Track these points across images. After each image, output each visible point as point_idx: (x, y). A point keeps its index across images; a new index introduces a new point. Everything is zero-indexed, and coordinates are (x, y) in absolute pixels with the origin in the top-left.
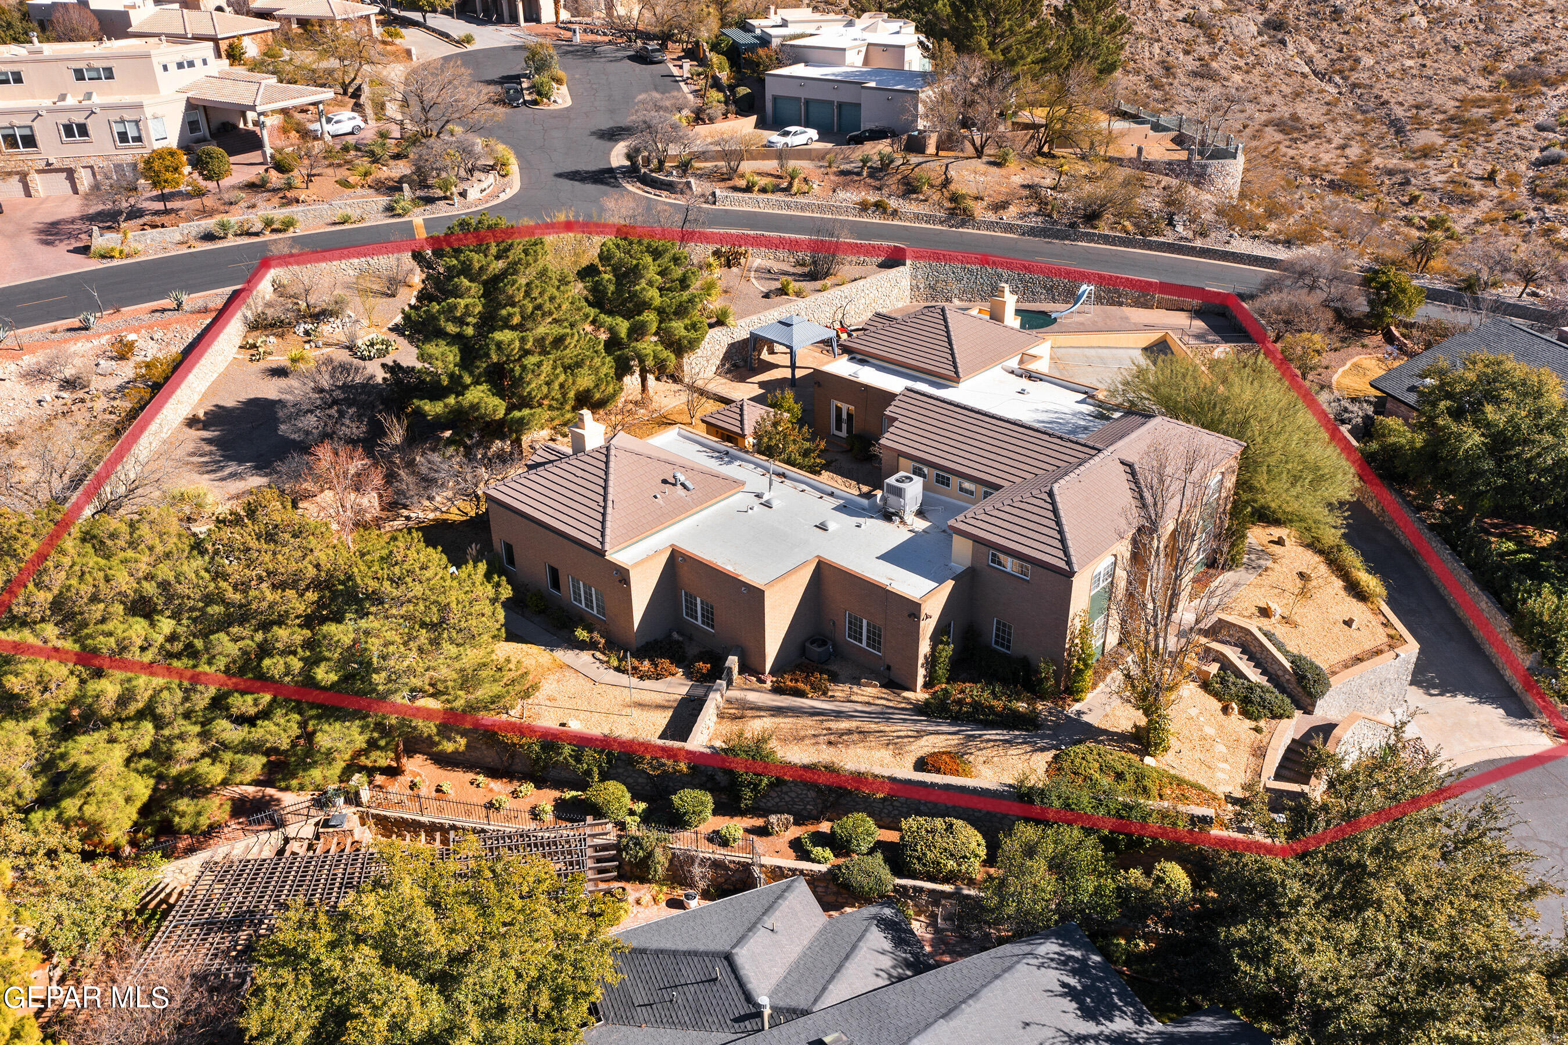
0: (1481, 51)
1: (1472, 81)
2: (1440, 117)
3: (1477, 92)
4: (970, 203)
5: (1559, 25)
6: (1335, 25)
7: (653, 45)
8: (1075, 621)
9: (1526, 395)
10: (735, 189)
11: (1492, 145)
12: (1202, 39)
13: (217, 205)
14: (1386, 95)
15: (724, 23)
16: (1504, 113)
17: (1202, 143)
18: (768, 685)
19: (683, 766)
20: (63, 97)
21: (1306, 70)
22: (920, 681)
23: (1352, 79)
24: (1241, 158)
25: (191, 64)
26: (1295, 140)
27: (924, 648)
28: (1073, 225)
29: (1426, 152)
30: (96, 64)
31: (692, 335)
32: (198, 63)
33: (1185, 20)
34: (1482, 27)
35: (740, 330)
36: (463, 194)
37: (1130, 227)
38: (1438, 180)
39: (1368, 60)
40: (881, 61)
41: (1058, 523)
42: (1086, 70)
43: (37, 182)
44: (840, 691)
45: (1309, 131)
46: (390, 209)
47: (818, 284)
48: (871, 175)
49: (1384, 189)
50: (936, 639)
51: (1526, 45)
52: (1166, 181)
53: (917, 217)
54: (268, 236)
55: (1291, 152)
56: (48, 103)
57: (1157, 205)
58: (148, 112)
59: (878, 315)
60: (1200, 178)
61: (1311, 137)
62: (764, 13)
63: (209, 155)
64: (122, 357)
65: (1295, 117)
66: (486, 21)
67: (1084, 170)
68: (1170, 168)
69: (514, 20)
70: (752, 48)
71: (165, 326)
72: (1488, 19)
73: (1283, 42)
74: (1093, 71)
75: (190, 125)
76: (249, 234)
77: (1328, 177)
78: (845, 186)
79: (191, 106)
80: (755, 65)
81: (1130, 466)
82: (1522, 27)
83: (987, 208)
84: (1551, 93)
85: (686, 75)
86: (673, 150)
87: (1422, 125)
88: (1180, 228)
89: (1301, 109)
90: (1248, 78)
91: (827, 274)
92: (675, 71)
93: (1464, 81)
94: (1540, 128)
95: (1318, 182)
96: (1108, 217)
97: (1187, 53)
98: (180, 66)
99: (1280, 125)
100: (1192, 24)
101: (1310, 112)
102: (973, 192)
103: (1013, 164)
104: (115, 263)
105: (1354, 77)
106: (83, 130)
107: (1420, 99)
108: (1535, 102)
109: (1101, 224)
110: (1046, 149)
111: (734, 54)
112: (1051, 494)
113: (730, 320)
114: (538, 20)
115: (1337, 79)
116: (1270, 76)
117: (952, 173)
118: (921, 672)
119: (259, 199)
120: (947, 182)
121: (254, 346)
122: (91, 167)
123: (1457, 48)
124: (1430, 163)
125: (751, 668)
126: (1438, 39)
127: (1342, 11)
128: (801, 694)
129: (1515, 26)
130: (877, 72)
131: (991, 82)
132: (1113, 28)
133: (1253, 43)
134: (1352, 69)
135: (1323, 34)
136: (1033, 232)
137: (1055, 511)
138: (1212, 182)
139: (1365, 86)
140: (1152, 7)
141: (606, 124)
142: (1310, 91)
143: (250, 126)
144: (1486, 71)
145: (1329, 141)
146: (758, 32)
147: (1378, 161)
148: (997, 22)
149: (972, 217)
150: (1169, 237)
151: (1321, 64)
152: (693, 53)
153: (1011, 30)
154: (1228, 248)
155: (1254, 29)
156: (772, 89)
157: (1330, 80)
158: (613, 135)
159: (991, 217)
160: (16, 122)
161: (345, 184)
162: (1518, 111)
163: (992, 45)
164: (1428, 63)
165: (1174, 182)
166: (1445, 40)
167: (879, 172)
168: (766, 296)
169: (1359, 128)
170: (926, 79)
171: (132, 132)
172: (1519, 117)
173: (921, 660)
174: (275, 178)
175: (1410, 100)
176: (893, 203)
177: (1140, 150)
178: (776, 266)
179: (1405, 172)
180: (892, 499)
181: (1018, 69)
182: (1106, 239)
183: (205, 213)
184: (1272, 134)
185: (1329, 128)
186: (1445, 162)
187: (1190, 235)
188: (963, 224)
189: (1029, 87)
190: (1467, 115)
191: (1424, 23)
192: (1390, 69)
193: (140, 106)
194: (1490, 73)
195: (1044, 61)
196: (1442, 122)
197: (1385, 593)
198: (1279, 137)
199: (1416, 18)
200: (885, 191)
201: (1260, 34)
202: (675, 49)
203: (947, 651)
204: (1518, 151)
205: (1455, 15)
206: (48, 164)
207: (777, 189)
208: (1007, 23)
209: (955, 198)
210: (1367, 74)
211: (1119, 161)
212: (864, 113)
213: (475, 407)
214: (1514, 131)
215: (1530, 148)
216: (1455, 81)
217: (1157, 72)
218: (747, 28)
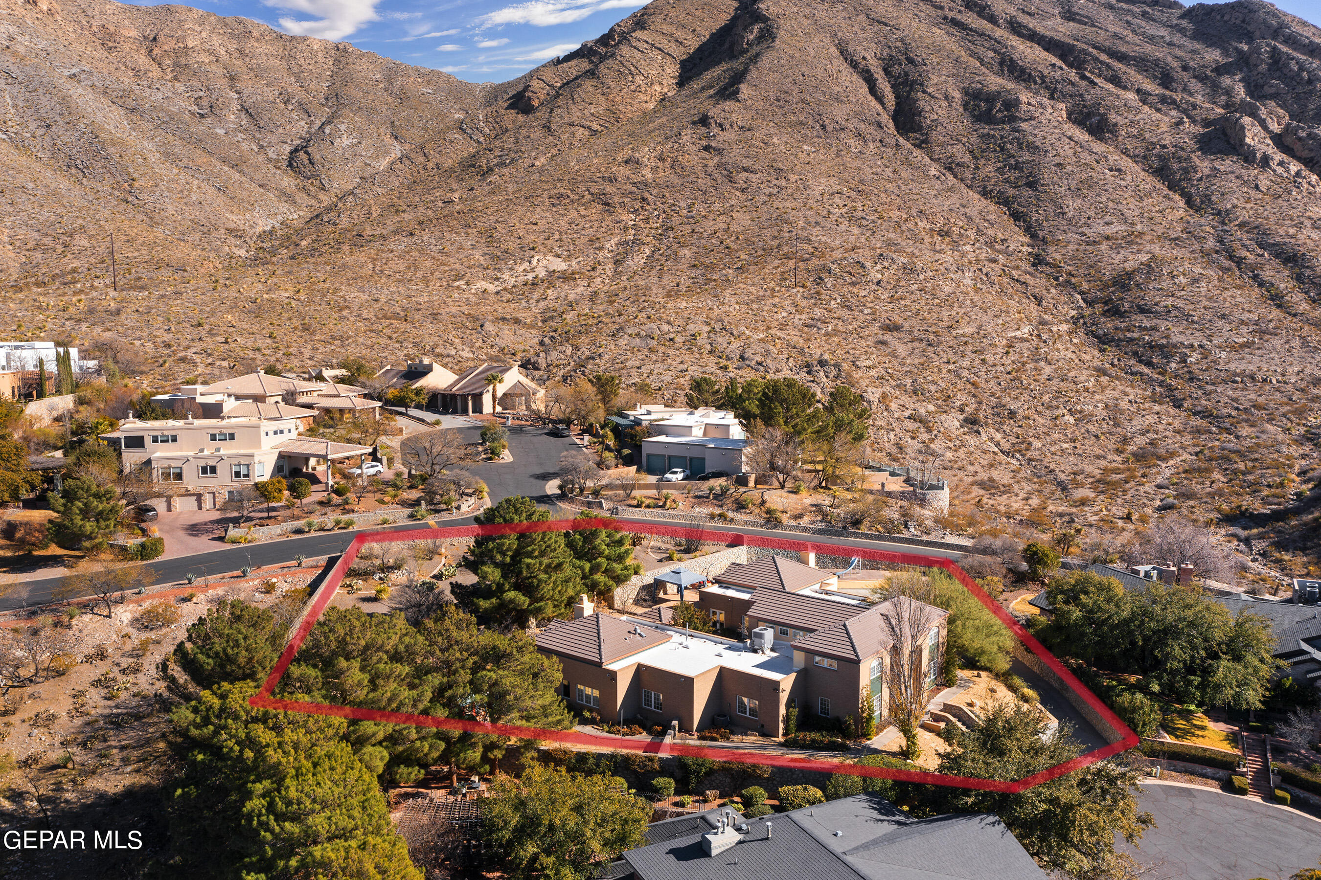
0: (1113, 439)
1: (1109, 457)
2: (1092, 480)
3: (1114, 464)
4: (779, 514)
5: (1164, 422)
6: (1012, 422)
7: (560, 426)
8: (863, 693)
9: (1103, 590)
10: (630, 506)
11: (1128, 497)
12: (922, 430)
13: (300, 514)
14: (1052, 466)
15: (609, 412)
16: (1133, 477)
17: (922, 481)
18: (696, 737)
19: (656, 766)
20: (202, 450)
21: (996, 449)
22: (781, 731)
23: (1028, 456)
24: (947, 490)
25: (282, 432)
26: (993, 494)
27: (782, 711)
28: (844, 528)
29: (1083, 502)
30: (224, 431)
31: (625, 572)
32: (286, 431)
33: (909, 418)
34: (1111, 423)
35: (648, 578)
36: (458, 508)
37: (881, 529)
38: (1093, 519)
39: (1037, 444)
40: (717, 434)
41: (850, 638)
42: (844, 437)
43: (177, 503)
44: (736, 738)
45: (1002, 489)
46: (412, 516)
47: (691, 555)
48: (715, 498)
49: (1058, 525)
50: (788, 705)
51: (1143, 435)
52: (900, 503)
53: (746, 523)
54: (337, 531)
55: (991, 502)
56: (192, 453)
57: (897, 516)
58: (256, 459)
59: (734, 564)
60: (923, 502)
61: (1004, 493)
62: (634, 407)
63: (300, 483)
64: (268, 592)
65: (991, 480)
66: (445, 412)
67: (849, 496)
68: (903, 495)
69: (465, 412)
70: (632, 427)
71: (294, 574)
72: (1115, 418)
73: (978, 432)
74: (849, 437)
75: (278, 469)
76: (323, 530)
77: (1018, 518)
78: (699, 504)
79: (281, 456)
80: (633, 437)
81: (887, 616)
82: (1138, 423)
83: (790, 518)
84: (1164, 465)
85: (586, 443)
86: (590, 484)
87: (1079, 485)
88: (912, 529)
89: (995, 474)
90: (956, 455)
91: (696, 550)
92: (578, 441)
93: (1105, 458)
94: (1159, 487)
95: (1012, 521)
96: (866, 522)
97: (913, 438)
98: (275, 433)
99: (982, 485)
100: (915, 420)
101: (1001, 476)
102: (781, 508)
103: (804, 493)
104: (241, 545)
105: (1029, 454)
106: (213, 470)
107: (1075, 468)
108: (1154, 470)
109: (862, 527)
110: (824, 484)
111: (617, 431)
112: (845, 626)
113: (642, 572)
114: (481, 412)
115: (1018, 455)
116: (971, 453)
117: (766, 497)
118: (781, 726)
119: (327, 509)
120: (763, 503)
121: (350, 586)
122: (214, 493)
123: (1096, 436)
124: (1087, 509)
125: (685, 728)
126: (1083, 430)
127: (1016, 413)
128: (715, 740)
129: (1134, 422)
130: (713, 440)
131: (787, 443)
132: (860, 416)
133: (958, 432)
134: (1027, 450)
135: (1005, 427)
136: (820, 532)
137: (848, 633)
138: (930, 504)
139: (1037, 460)
140: (886, 409)
141: (539, 471)
142: (1000, 463)
143: (310, 470)
144: (1118, 451)
145: (1017, 495)
146: (632, 418)
147: (1051, 508)
148: (788, 410)
149: (781, 523)
150: (906, 535)
151: (1006, 446)
152: (588, 430)
153: (797, 414)
154: (943, 541)
155: (957, 424)
156: (646, 450)
157: (1013, 456)
158: (546, 477)
159: (793, 523)
160: (173, 465)
161: (381, 502)
162: (1143, 476)
163: (786, 423)
164: (1078, 446)
165: (905, 503)
166: (1088, 431)
167: (720, 497)
168: (660, 561)
169: (1036, 487)
170: (746, 442)
171: (243, 471)
172: (1144, 480)
173: (781, 718)
174: (336, 499)
175: (1069, 469)
176: (730, 514)
177: (883, 485)
178: (663, 546)
179: (1069, 514)
180: (757, 640)
181: (802, 437)
182: (866, 536)
183: (294, 518)
184: (977, 491)
185: (1016, 487)
186: (1097, 508)
187: (919, 533)
188: (775, 527)
189: (809, 445)
190: (1109, 479)
191: (1072, 421)
192: (1052, 449)
193: (252, 455)
194: (1121, 452)
195: (818, 432)
196: (1092, 483)
197: (1038, 698)
198: (982, 492)
199: (1066, 417)
200: (725, 508)
201: (962, 426)
202: (575, 429)
203: (795, 712)
204: (1145, 501)
205: (1092, 415)
206: (187, 490)
207: (656, 506)
208: (794, 411)
209: (769, 512)
210: (1037, 453)
211: (871, 492)
212: (708, 463)
213: (512, 601)
214: (1141, 488)
215: (1153, 499)
216: (1098, 457)
217: (894, 450)
218: (621, 415)
